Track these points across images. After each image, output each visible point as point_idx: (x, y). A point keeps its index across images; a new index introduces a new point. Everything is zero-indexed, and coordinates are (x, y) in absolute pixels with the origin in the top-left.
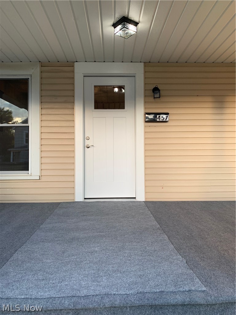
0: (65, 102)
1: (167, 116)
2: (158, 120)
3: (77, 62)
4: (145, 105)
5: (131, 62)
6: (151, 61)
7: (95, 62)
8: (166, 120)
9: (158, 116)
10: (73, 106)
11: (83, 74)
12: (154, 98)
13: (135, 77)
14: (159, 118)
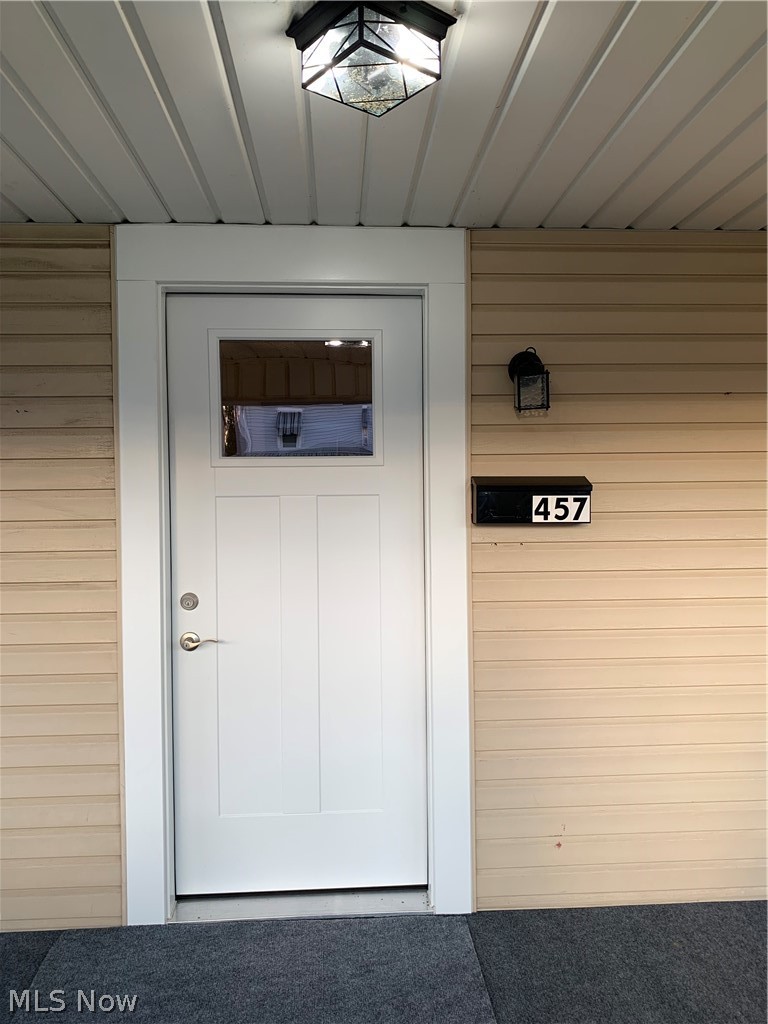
0: (70, 428)
1: (583, 502)
2: (537, 519)
3: (126, 221)
4: (471, 440)
5: (405, 225)
6: (501, 224)
7: (220, 222)
8: (577, 517)
9: (537, 500)
10: (112, 444)
11: (158, 283)
12: (519, 409)
13: (421, 297)
14: (542, 509)
